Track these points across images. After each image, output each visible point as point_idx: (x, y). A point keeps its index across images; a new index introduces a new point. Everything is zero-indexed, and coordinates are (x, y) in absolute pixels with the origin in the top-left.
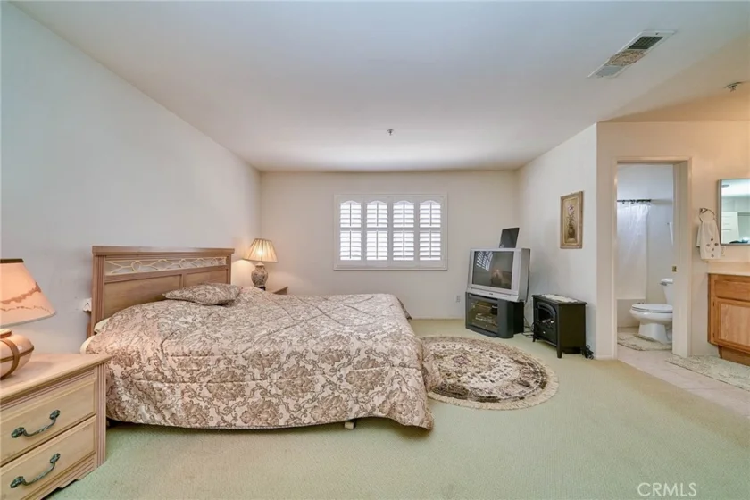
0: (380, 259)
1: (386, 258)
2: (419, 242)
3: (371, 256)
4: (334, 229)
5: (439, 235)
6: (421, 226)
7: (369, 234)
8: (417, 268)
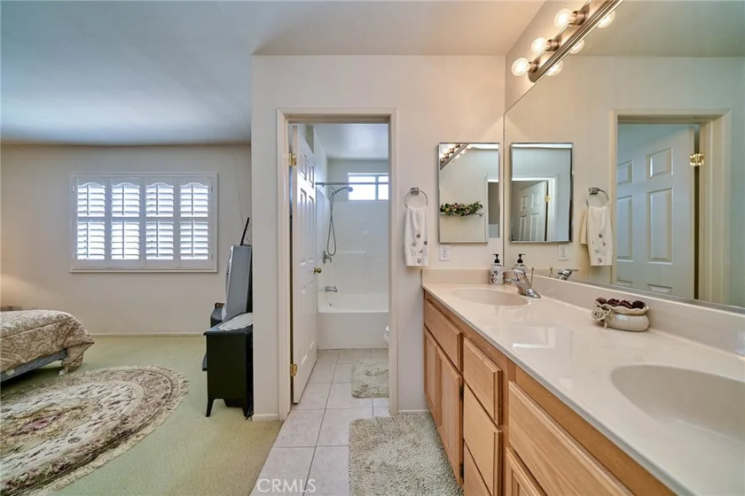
0: (126, 257)
1: (137, 258)
2: (180, 237)
3: (116, 255)
4: (69, 220)
5: (206, 227)
6: (182, 215)
7: (116, 227)
8: (177, 270)
